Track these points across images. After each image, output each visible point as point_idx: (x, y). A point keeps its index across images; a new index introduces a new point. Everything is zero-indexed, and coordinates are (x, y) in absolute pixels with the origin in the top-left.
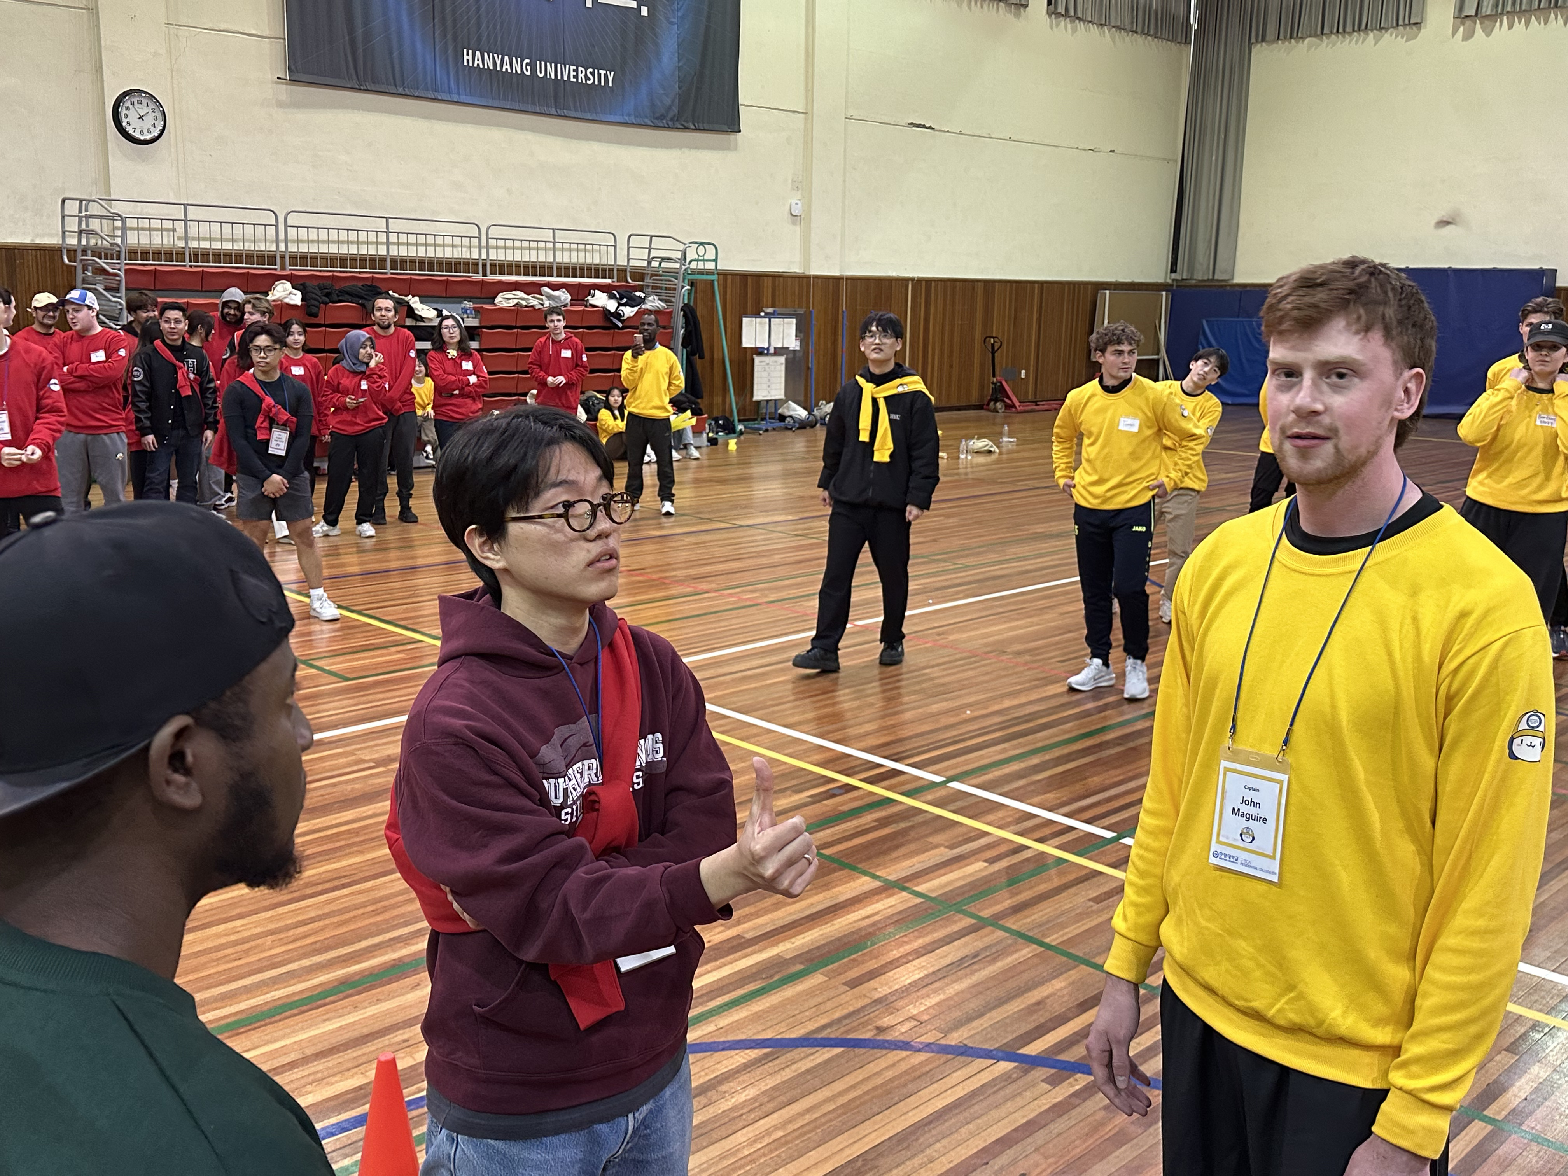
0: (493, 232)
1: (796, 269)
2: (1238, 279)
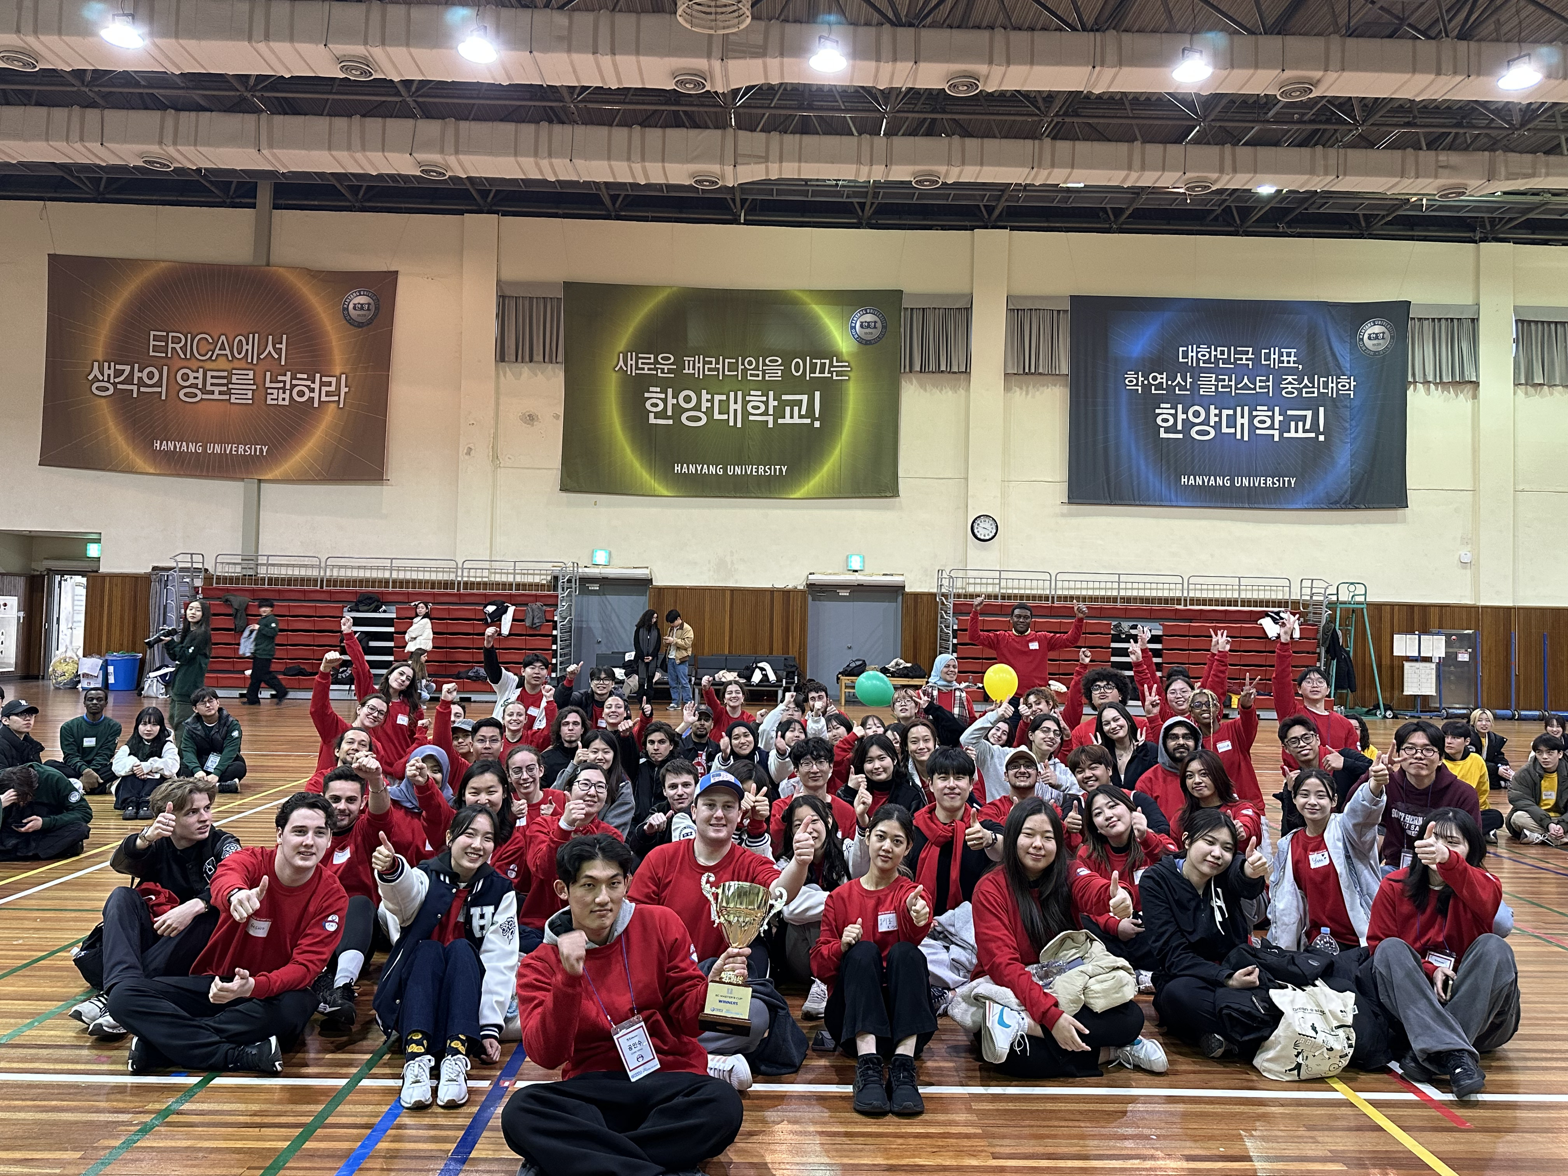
0: (1192, 581)
1: (1468, 601)
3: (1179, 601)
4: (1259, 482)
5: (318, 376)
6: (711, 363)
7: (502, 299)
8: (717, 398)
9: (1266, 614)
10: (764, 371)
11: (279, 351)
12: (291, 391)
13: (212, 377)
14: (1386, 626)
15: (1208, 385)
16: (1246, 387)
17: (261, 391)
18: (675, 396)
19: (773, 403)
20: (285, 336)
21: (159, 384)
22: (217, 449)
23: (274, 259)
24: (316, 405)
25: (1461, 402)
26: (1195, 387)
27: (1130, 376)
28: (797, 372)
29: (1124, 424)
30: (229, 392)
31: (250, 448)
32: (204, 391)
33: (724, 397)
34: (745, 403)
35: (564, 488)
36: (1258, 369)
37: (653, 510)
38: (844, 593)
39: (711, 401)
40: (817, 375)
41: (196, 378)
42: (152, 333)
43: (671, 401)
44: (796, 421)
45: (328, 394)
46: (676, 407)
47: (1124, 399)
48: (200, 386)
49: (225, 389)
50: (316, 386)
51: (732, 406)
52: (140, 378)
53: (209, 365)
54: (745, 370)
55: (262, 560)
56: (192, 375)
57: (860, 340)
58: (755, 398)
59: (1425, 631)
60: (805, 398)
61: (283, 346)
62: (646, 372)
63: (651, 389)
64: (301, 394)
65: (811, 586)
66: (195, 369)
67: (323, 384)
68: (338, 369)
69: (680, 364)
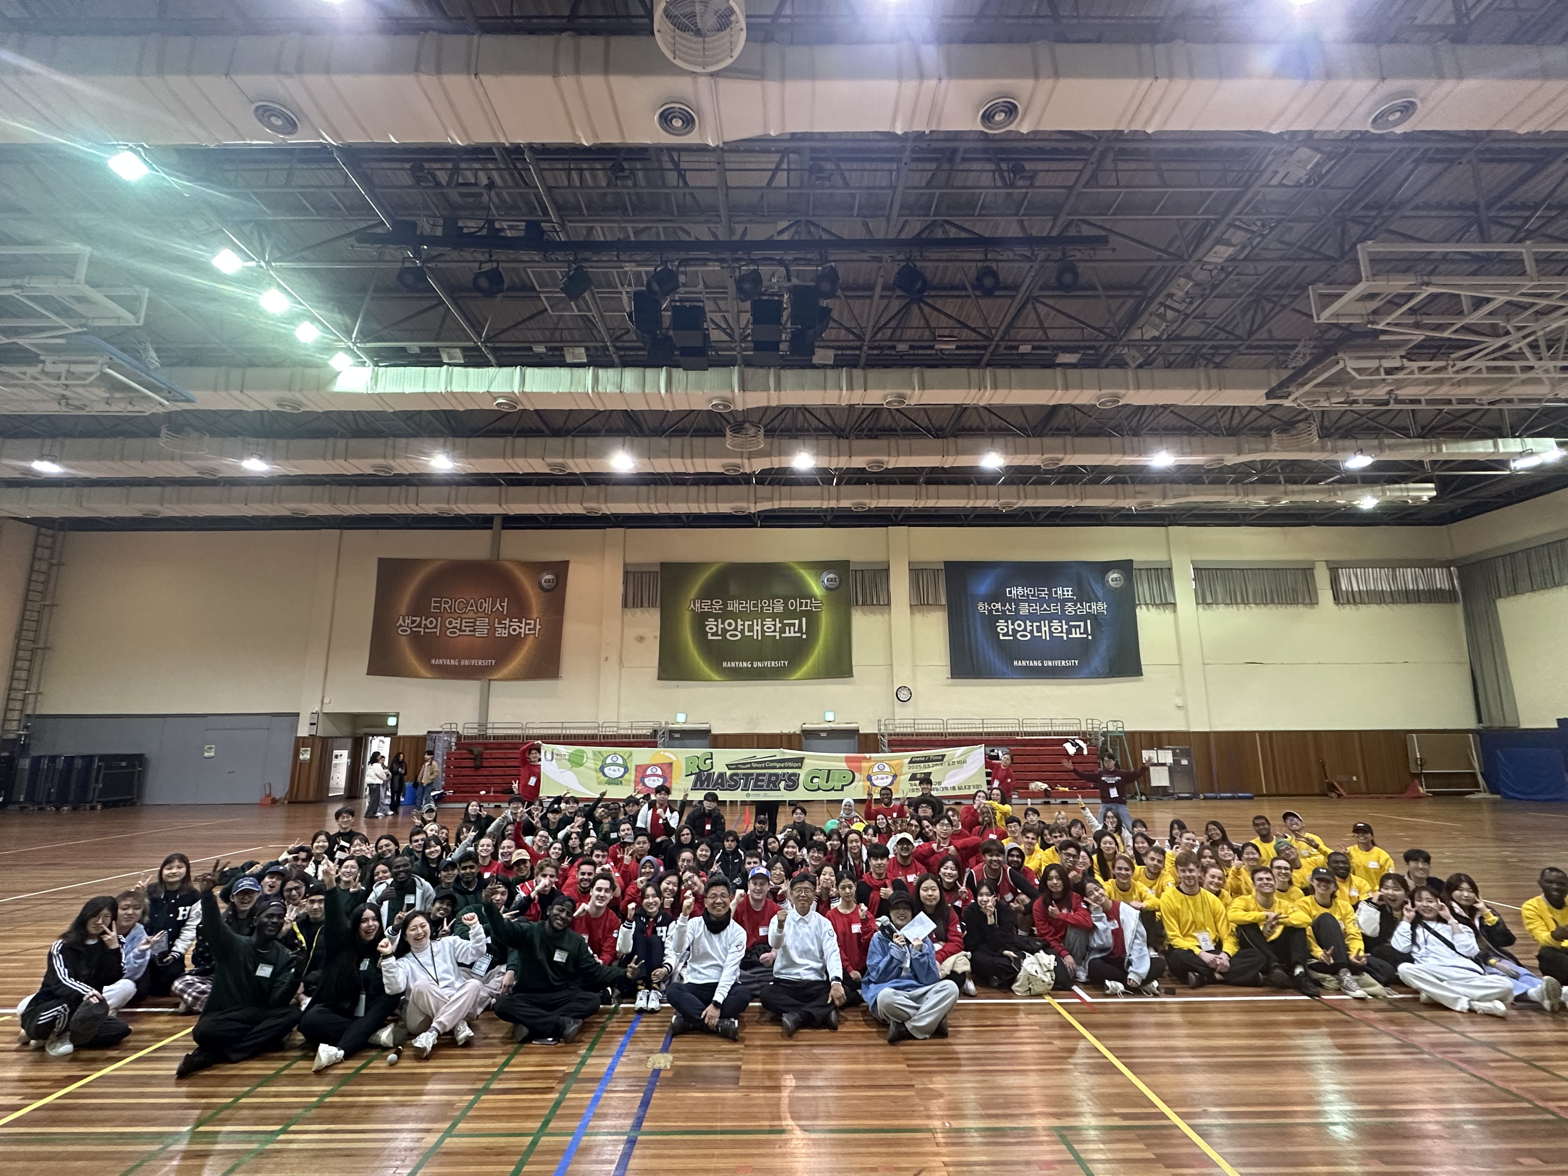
1: (1183, 728)
2: (1524, 725)
3: (1017, 734)
4: (1057, 663)
5: (524, 620)
6: (743, 604)
7: (626, 573)
9: (1067, 741)
10: (773, 607)
11: (502, 607)
12: (509, 628)
13: (466, 622)
14: (1137, 745)
15: (1024, 609)
16: (1045, 610)
17: (492, 629)
18: (723, 623)
19: (778, 625)
20: (506, 599)
21: (435, 627)
22: (467, 663)
23: (502, 556)
24: (522, 636)
25: (1166, 616)
26: (1017, 610)
27: (981, 605)
28: (792, 607)
29: (979, 631)
30: (474, 631)
31: (485, 662)
32: (460, 630)
33: (750, 623)
34: (763, 625)
35: (660, 678)
36: (1052, 600)
37: (710, 689)
38: (824, 735)
39: (743, 625)
40: (803, 608)
41: (456, 623)
42: (434, 599)
43: (720, 626)
44: (792, 635)
45: (529, 630)
46: (723, 629)
47: (978, 616)
48: (458, 627)
49: (472, 628)
50: (523, 625)
51: (755, 628)
52: (425, 624)
53: (464, 616)
54: (762, 607)
55: (489, 726)
56: (454, 621)
57: (827, 588)
58: (769, 622)
59: (1161, 748)
60: (797, 622)
61: (505, 604)
62: (706, 610)
63: (709, 620)
64: (514, 630)
65: (804, 732)
66: (456, 618)
67: (526, 624)
68: (535, 616)
69: (725, 605)
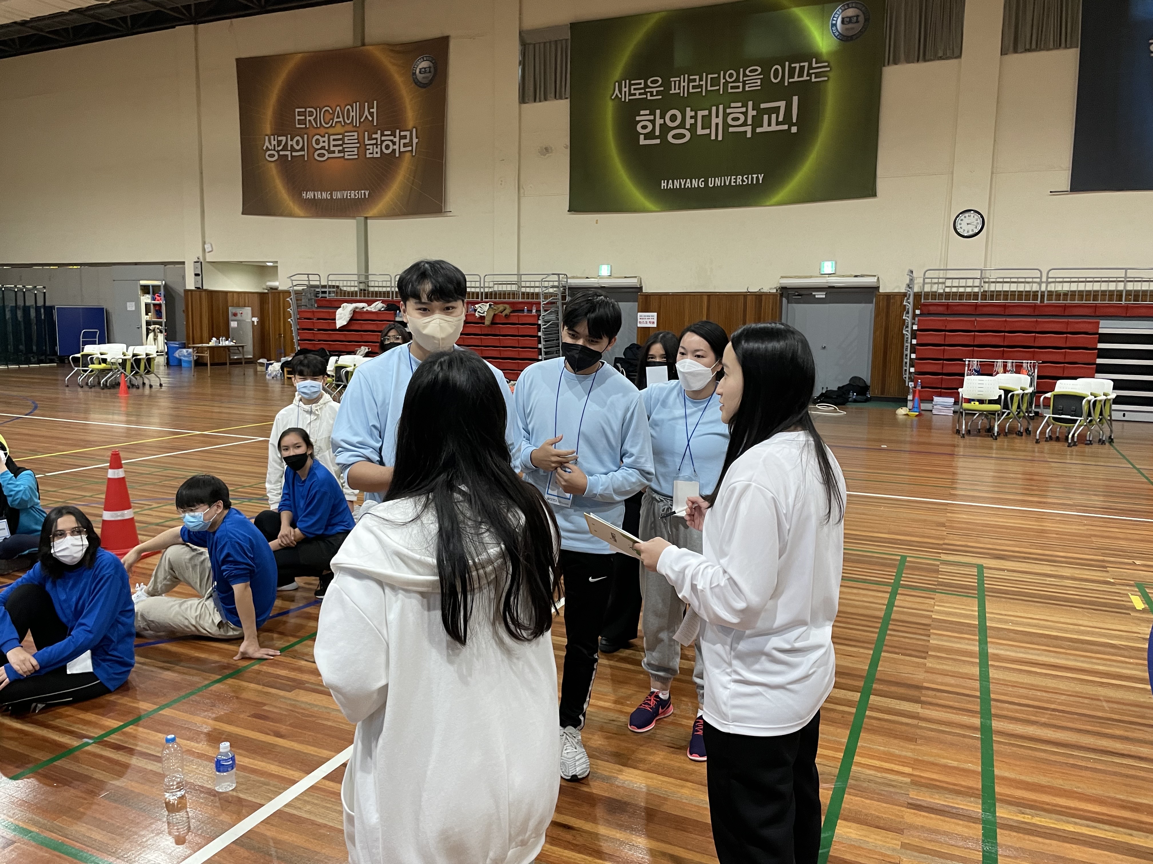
5: (398, 131)
6: (694, 80)
7: (523, 48)
8: (700, 113)
10: (744, 82)
11: (372, 114)
12: (381, 145)
13: (334, 140)
17: (363, 148)
18: (663, 117)
19: (751, 113)
20: (375, 102)
21: (302, 149)
22: (339, 196)
23: (367, 40)
24: (397, 155)
28: (776, 78)
30: (344, 151)
31: (358, 193)
32: (330, 152)
33: (706, 113)
34: (726, 115)
35: (571, 210)
38: (821, 295)
39: (695, 117)
40: (796, 79)
41: (324, 142)
42: (297, 110)
43: (659, 121)
44: (774, 128)
45: (405, 145)
46: (663, 126)
48: (327, 148)
49: (340, 148)
50: (396, 140)
51: (714, 121)
52: (292, 145)
53: (331, 131)
54: (726, 83)
56: (322, 139)
57: (841, 37)
58: (736, 109)
60: (782, 104)
61: (374, 110)
62: (637, 97)
63: (642, 112)
64: (387, 147)
65: (785, 289)
66: (322, 134)
67: (402, 137)
68: (410, 124)
69: (667, 85)
